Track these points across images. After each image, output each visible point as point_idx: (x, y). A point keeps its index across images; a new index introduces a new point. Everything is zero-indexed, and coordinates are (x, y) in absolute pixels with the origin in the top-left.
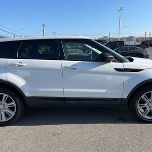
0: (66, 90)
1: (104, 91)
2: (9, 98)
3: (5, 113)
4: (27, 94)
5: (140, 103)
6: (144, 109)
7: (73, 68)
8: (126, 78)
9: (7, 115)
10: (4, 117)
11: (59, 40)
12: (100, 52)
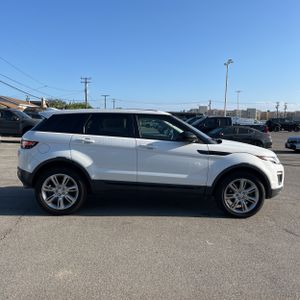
0: (140, 173)
1: (185, 176)
2: (70, 180)
3: (64, 199)
4: (93, 177)
5: (228, 192)
6: (233, 200)
7: (149, 148)
8: (211, 162)
9: (66, 202)
10: (62, 203)
11: (134, 115)
12: (181, 131)
